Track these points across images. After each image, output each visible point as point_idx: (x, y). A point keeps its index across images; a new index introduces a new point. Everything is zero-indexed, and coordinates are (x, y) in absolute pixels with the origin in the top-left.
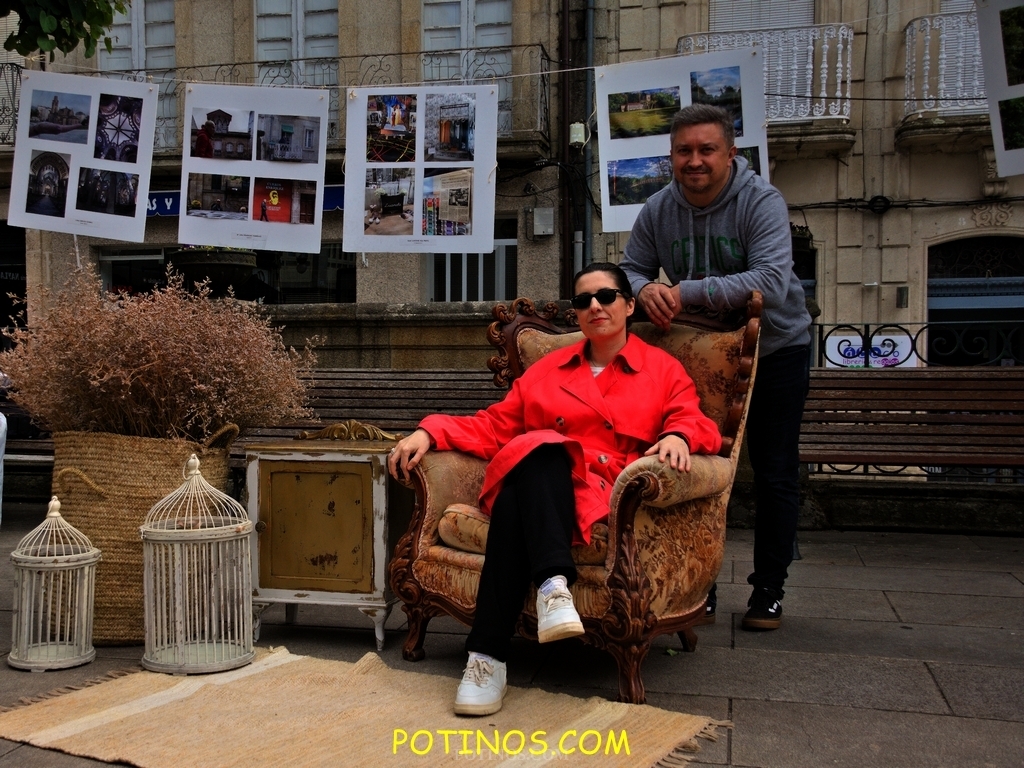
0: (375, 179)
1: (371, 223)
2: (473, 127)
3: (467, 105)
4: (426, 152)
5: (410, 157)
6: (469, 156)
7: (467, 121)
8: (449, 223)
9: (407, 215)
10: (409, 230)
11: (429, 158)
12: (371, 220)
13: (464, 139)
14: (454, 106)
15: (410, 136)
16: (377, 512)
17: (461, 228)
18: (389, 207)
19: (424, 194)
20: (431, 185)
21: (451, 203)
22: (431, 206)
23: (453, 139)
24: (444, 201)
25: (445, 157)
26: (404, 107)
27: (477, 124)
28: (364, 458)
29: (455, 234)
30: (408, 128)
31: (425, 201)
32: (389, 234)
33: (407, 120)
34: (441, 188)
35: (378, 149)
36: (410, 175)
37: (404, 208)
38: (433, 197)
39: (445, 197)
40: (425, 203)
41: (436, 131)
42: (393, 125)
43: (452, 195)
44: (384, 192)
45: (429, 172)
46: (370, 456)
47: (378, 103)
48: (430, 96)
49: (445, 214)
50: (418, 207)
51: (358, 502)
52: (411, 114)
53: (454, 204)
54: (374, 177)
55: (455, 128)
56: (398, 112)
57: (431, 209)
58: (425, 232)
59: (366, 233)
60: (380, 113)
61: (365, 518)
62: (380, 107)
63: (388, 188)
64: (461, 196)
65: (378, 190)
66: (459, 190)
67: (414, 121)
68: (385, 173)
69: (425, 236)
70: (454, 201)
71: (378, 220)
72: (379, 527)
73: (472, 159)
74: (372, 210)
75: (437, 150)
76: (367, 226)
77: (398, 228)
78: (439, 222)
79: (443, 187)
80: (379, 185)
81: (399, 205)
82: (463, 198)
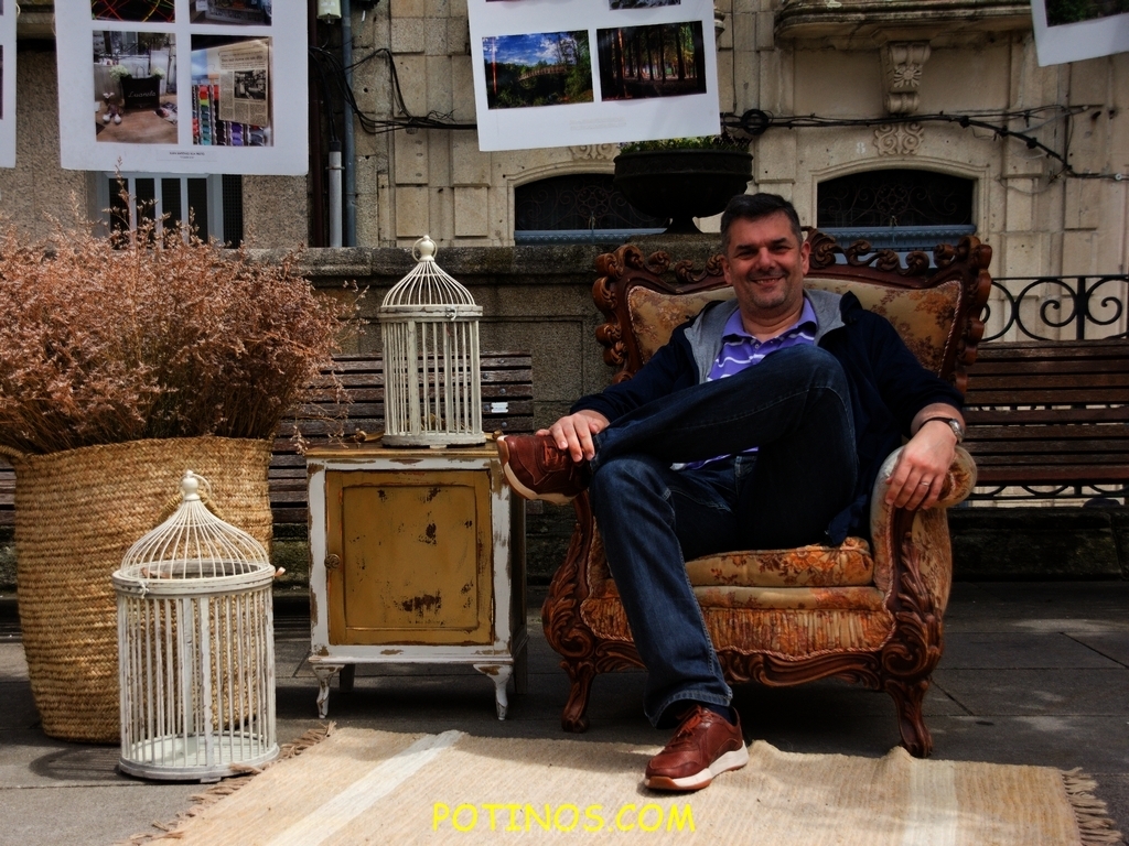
0: (109, 50)
1: (106, 123)
4: (192, 7)
5: (167, 14)
6: (264, 17)
8: (236, 127)
9: (167, 111)
10: (171, 136)
11: (197, 17)
12: (106, 117)
17: (256, 135)
18: (135, 98)
19: (194, 78)
20: (204, 64)
21: (238, 95)
22: (203, 93)
24: (226, 90)
25: (223, 18)
29: (246, 144)
31: (195, 89)
32: (138, 140)
34: (219, 68)
36: (168, 45)
37: (162, 99)
38: (206, 83)
39: (230, 85)
40: (197, 93)
43: (238, 81)
44: (126, 71)
45: (199, 42)
49: (229, 113)
50: (183, 99)
53: (243, 96)
54: (106, 45)
57: (206, 102)
58: (197, 139)
59: (99, 139)
63: (132, 65)
64: (254, 83)
65: (113, 68)
66: (250, 73)
68: (124, 40)
69: (198, 146)
70: (242, 90)
71: (117, 118)
73: (267, 21)
74: (107, 101)
75: (210, 4)
76: (100, 127)
77: (152, 131)
78: (220, 125)
79: (223, 66)
80: (116, 60)
81: (152, 94)
82: (255, 87)
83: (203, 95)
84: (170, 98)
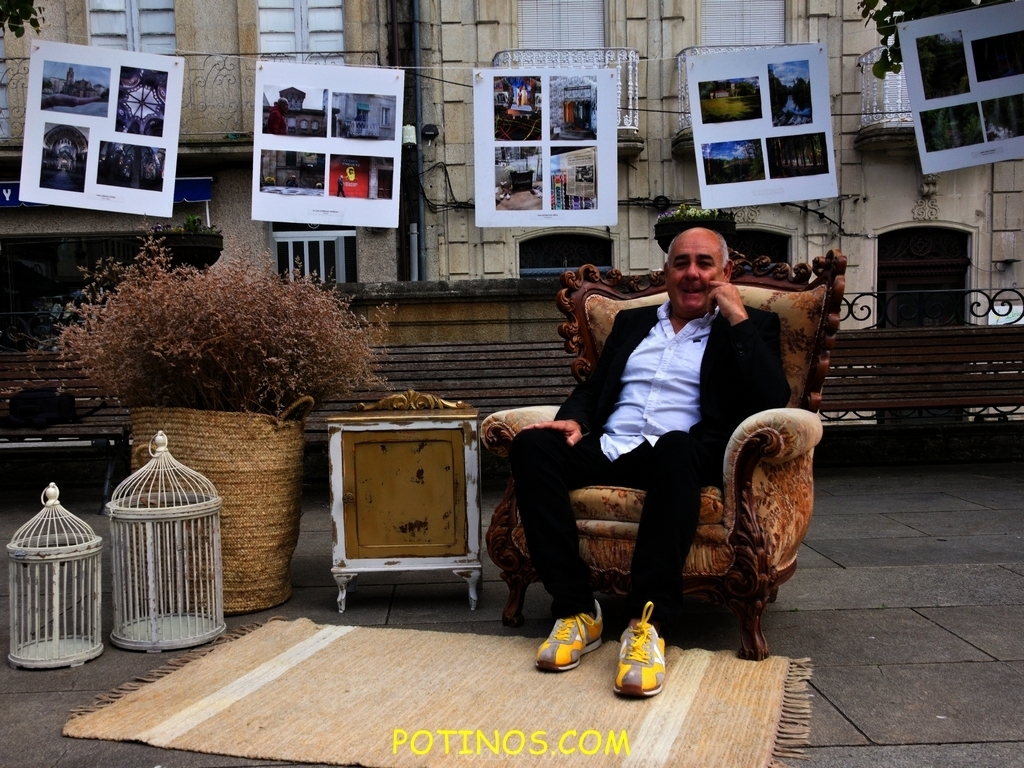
0: (504, 157)
1: (502, 199)
2: (595, 108)
3: (589, 87)
4: (551, 131)
5: (537, 136)
6: (592, 135)
7: (589, 102)
8: (576, 199)
9: (536, 191)
10: (539, 205)
11: (555, 137)
12: (502, 196)
13: (588, 119)
14: (577, 88)
15: (537, 116)
16: (470, 477)
17: (587, 202)
18: (518, 185)
19: (552, 172)
20: (558, 164)
21: (578, 180)
22: (558, 180)
23: (576, 119)
24: (571, 178)
25: (570, 137)
26: (529, 88)
27: (599, 105)
28: (455, 425)
29: (581, 208)
30: (534, 107)
31: (553, 178)
32: (519, 209)
33: (532, 100)
34: (567, 164)
35: (506, 129)
36: (537, 153)
37: (534, 184)
38: (560, 174)
39: (572, 174)
40: (554, 180)
41: (561, 111)
42: (519, 104)
43: (578, 172)
44: (514, 169)
45: (555, 151)
46: (462, 422)
47: (504, 84)
48: (555, 78)
49: (572, 190)
50: (546, 184)
51: (448, 468)
52: (536, 95)
53: (581, 180)
54: (503, 155)
55: (578, 109)
56: (524, 93)
57: (559, 185)
58: (554, 206)
59: (497, 209)
60: (506, 94)
61: (457, 484)
62: (506, 88)
63: (517, 166)
64: (587, 173)
65: (507, 168)
66: (584, 167)
67: (540, 102)
68: (513, 151)
69: (554, 211)
70: (580, 177)
71: (508, 196)
72: (472, 491)
73: (595, 138)
74: (503, 187)
75: (561, 129)
76: (498, 202)
77: (527, 204)
78: (567, 198)
79: (569, 164)
80: (508, 163)
81: (528, 181)
82: (588, 175)
83: (558, 181)
84: (539, 183)
